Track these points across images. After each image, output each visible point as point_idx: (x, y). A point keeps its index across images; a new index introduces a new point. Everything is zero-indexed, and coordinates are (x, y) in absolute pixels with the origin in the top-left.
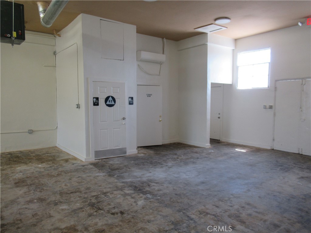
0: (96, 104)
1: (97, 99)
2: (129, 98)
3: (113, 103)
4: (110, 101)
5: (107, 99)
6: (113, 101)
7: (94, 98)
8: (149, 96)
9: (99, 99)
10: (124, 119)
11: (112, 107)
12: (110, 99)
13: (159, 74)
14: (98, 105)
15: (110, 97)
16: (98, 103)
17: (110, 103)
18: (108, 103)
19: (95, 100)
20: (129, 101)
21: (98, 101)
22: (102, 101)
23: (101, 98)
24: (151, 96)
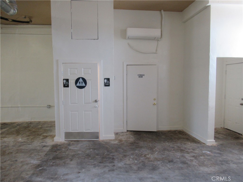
0: (66, 85)
1: (67, 80)
2: (105, 79)
3: (84, 85)
4: (81, 83)
5: (77, 81)
6: (83, 83)
7: (64, 80)
8: (141, 76)
9: (69, 81)
10: (96, 101)
11: (83, 89)
12: (81, 80)
13: (156, 52)
14: (68, 86)
15: (81, 78)
16: (69, 84)
17: (81, 85)
18: (78, 84)
19: (65, 81)
20: (105, 82)
21: (68, 83)
22: (72, 83)
23: (71, 80)
24: (143, 76)
